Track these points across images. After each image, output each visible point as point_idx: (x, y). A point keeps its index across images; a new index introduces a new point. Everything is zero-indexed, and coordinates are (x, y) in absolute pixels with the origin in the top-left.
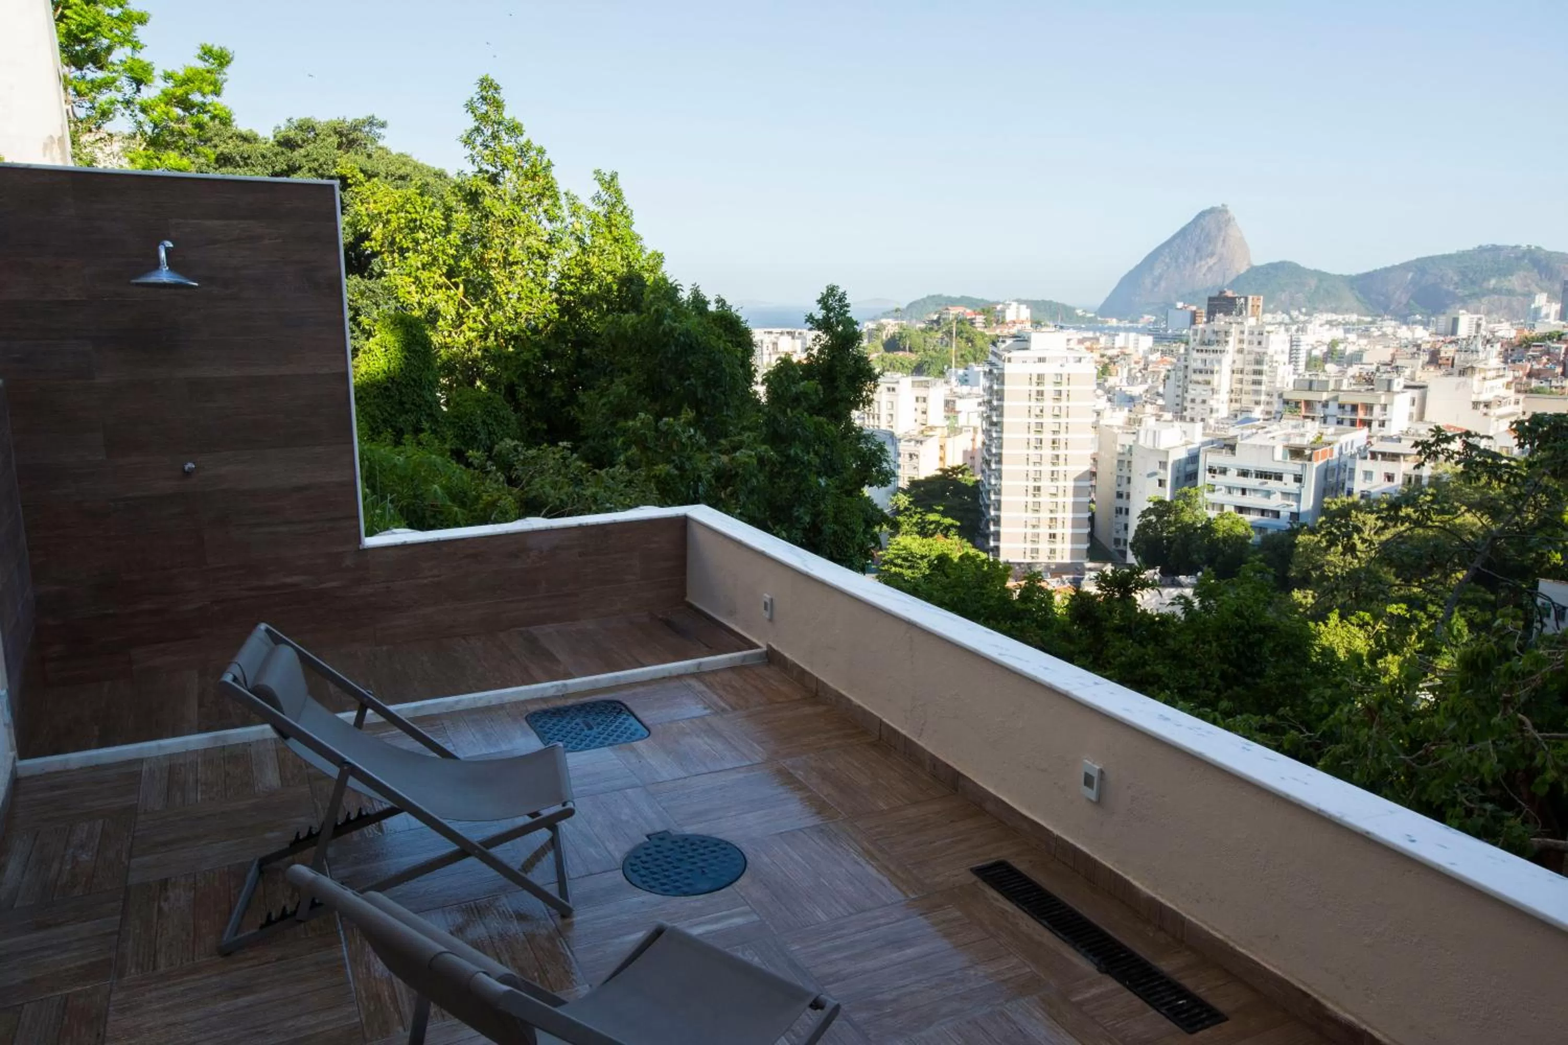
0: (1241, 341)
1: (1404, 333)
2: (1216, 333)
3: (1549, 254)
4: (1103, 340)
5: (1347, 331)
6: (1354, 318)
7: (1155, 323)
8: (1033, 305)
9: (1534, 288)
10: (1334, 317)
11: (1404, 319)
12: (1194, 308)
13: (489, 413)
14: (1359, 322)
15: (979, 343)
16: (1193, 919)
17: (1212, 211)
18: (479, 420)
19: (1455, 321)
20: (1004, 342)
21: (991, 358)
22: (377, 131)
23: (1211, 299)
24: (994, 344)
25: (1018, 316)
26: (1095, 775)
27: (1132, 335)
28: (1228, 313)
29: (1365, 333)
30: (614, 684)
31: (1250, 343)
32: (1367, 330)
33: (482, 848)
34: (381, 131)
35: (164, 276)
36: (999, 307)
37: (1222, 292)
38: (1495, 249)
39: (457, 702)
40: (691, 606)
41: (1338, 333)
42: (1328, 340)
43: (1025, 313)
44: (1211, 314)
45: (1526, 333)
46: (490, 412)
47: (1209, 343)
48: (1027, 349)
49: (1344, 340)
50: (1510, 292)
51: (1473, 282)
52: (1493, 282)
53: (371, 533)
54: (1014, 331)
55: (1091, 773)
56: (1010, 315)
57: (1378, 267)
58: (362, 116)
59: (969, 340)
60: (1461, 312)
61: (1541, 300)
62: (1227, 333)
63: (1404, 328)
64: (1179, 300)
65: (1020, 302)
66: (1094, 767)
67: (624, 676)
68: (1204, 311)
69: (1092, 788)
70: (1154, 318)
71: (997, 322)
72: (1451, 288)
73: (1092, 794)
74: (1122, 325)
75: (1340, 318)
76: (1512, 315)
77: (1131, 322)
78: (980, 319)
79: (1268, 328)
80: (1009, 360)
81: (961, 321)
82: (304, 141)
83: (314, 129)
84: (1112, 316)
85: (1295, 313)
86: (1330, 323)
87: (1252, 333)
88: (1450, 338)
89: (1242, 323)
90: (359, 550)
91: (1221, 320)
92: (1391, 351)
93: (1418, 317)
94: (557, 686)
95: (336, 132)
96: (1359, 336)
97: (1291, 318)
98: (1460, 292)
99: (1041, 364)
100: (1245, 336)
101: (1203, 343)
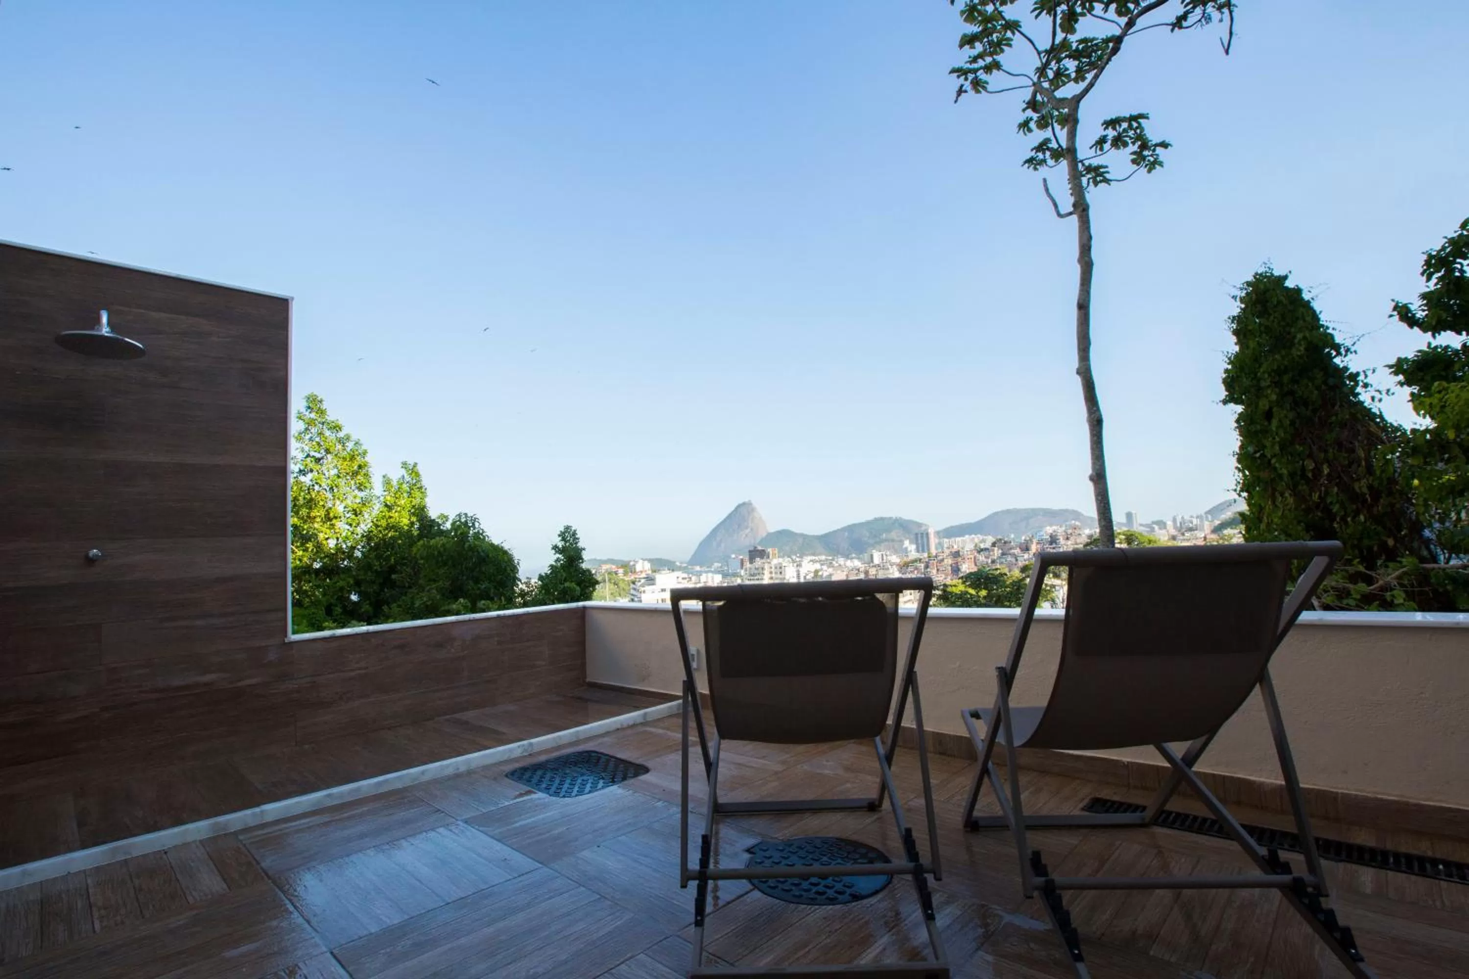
0: (771, 573)
1: (849, 563)
2: (757, 569)
3: (905, 521)
4: (694, 578)
5: (822, 565)
6: (823, 558)
7: (721, 567)
8: (650, 561)
9: (903, 539)
10: (814, 558)
11: (847, 557)
12: (741, 557)
14: (827, 560)
15: (621, 585)
17: (744, 504)
19: (872, 556)
20: (640, 581)
21: (632, 592)
23: (750, 552)
24: (634, 583)
25: (643, 568)
27: (710, 575)
28: (762, 558)
29: (830, 565)
30: (575, 739)
31: (776, 573)
32: (831, 563)
35: (105, 332)
36: (632, 563)
37: (756, 547)
38: (882, 519)
41: (817, 566)
42: (813, 570)
43: (647, 566)
44: (752, 560)
45: (905, 559)
47: (754, 575)
48: (653, 584)
49: (821, 570)
50: (893, 540)
51: (875, 536)
52: (884, 535)
53: (299, 630)
54: (643, 575)
56: (639, 568)
57: (831, 530)
59: (615, 584)
60: (874, 551)
61: (907, 543)
62: (763, 569)
63: (849, 561)
64: (733, 553)
65: (644, 560)
67: (584, 731)
68: (747, 558)
70: (720, 565)
71: (631, 572)
72: (866, 539)
74: (703, 569)
75: (817, 558)
76: (896, 552)
77: (708, 567)
78: (621, 571)
79: (784, 565)
80: (644, 592)
81: (610, 573)
84: (696, 565)
85: (794, 557)
86: (811, 561)
87: (776, 568)
88: (871, 565)
89: (769, 563)
90: (285, 644)
91: (758, 562)
92: (845, 573)
93: (854, 555)
94: (523, 745)
96: (829, 567)
97: (793, 560)
98: (871, 541)
99: (663, 593)
100: (773, 570)
101: (751, 575)
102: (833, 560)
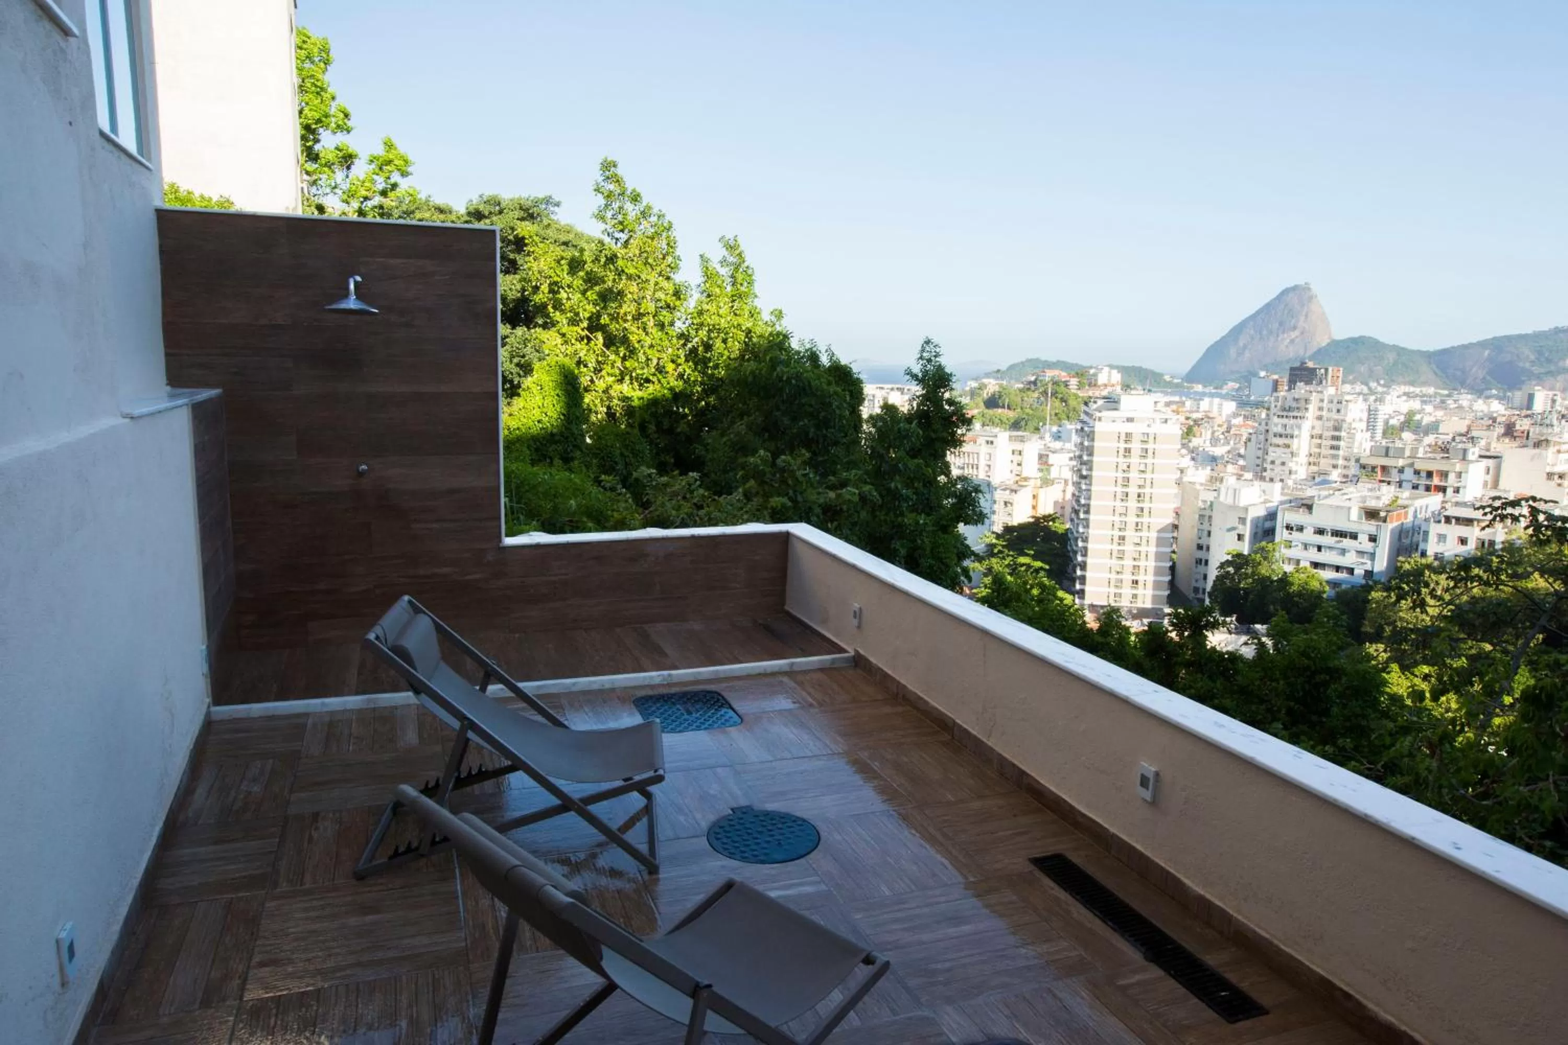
0: (1321, 409)
1: (1480, 406)
2: (1296, 400)
4: (1188, 404)
5: (1424, 402)
6: (1431, 390)
7: (1239, 389)
8: (1123, 370)
10: (1412, 389)
11: (1479, 392)
12: (1276, 377)
13: (626, 447)
14: (1436, 395)
15: (1072, 403)
16: (1240, 917)
17: (1295, 288)
18: (618, 451)
19: (1531, 398)
20: (1095, 402)
21: (1083, 417)
22: (552, 209)
23: (1292, 369)
24: (1086, 404)
25: (1109, 380)
26: (1151, 776)
27: (1217, 401)
28: (1308, 382)
29: (1442, 405)
30: (713, 677)
31: (1329, 410)
32: (1443, 402)
33: (580, 804)
34: (556, 209)
35: (352, 303)
36: (1092, 371)
37: (1303, 363)
39: (574, 684)
40: (788, 614)
41: (1416, 405)
42: (1405, 410)
43: (1116, 377)
44: (1292, 383)
46: (628, 445)
47: (1290, 409)
48: (1116, 409)
49: (1419, 412)
51: (1549, 361)
53: (510, 534)
54: (1105, 393)
55: (1146, 774)
56: (1102, 379)
57: (1455, 344)
58: (541, 196)
59: (1063, 400)
60: (1537, 388)
62: (1307, 401)
63: (1480, 401)
64: (1262, 370)
65: (1112, 367)
66: (1150, 768)
68: (1286, 380)
69: (1147, 789)
70: (1237, 385)
71: (1090, 385)
72: (1527, 365)
73: (1147, 795)
74: (1207, 390)
75: (1417, 390)
77: (1216, 388)
78: (1074, 382)
79: (1347, 397)
80: (1100, 419)
81: (1055, 383)
82: (491, 213)
83: (499, 204)
84: (1198, 382)
85: (1373, 385)
86: (1406, 394)
87: (1331, 402)
88: (1525, 412)
89: (1321, 392)
90: (499, 548)
91: (1301, 389)
92: (1467, 422)
93: (1494, 392)
94: (663, 675)
95: (521, 208)
96: (1436, 408)
97: (1370, 389)
98: (1536, 370)
99: (1130, 424)
100: (1325, 405)
101: (1284, 410)
102: (1449, 396)
